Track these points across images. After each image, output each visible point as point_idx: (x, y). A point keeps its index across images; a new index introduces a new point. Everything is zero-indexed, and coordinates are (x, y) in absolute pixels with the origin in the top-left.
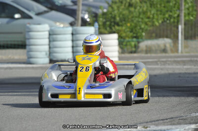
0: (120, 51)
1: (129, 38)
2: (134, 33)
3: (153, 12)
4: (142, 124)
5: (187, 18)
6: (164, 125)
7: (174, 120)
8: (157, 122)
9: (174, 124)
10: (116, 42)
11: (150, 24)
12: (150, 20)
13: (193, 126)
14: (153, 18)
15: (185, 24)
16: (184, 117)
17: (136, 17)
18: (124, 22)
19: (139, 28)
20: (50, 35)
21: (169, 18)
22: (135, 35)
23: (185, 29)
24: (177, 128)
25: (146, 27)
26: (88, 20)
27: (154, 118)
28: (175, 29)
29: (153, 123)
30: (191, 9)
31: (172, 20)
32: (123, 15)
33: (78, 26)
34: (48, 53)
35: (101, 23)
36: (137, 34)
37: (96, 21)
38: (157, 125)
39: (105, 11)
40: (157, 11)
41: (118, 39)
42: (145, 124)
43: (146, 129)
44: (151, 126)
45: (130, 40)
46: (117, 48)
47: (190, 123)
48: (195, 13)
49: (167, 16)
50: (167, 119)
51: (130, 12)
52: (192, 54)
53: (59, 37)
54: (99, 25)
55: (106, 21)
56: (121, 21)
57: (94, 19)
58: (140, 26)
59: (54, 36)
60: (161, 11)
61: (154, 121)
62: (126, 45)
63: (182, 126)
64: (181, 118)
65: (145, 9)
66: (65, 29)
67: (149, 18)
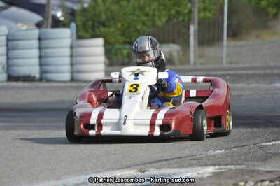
0: (108, 62)
1: (120, 43)
2: (127, 37)
3: (153, 7)
4: (137, 167)
5: (202, 15)
6: (170, 167)
7: (183, 161)
8: (158, 164)
9: (183, 167)
10: (101, 50)
11: (149, 23)
12: (149, 18)
13: (211, 169)
14: (154, 15)
15: (199, 24)
16: (198, 157)
17: (130, 14)
18: (112, 22)
19: (133, 29)
20: (8, 40)
21: (176, 16)
22: (128, 40)
23: (199, 30)
24: (187, 172)
25: (144, 28)
26: (62, 19)
27: (155, 157)
28: (185, 30)
29: (154, 164)
30: (207, 2)
31: (181, 18)
32: (112, 11)
33: (47, 27)
34: (6, 66)
35: (79, 23)
36: (131, 38)
37: (73, 20)
38: (158, 168)
39: (86, 5)
40: (159, 5)
41: (104, 46)
42: (142, 166)
43: (143, 174)
44: (151, 170)
45: (121, 46)
46: (102, 59)
47: (206, 165)
48: (213, 7)
49: (173, 12)
50: (172, 159)
51: (121, 6)
52: (210, 66)
53: (21, 43)
54: (77, 26)
55: (88, 20)
56: (108, 20)
57: (71, 17)
58: (135, 27)
59: (15, 43)
60: (165, 5)
61: (155, 162)
62: (116, 54)
63: (195, 169)
64: (193, 158)
65: (142, 2)
66: (29, 32)
67: (147, 15)
